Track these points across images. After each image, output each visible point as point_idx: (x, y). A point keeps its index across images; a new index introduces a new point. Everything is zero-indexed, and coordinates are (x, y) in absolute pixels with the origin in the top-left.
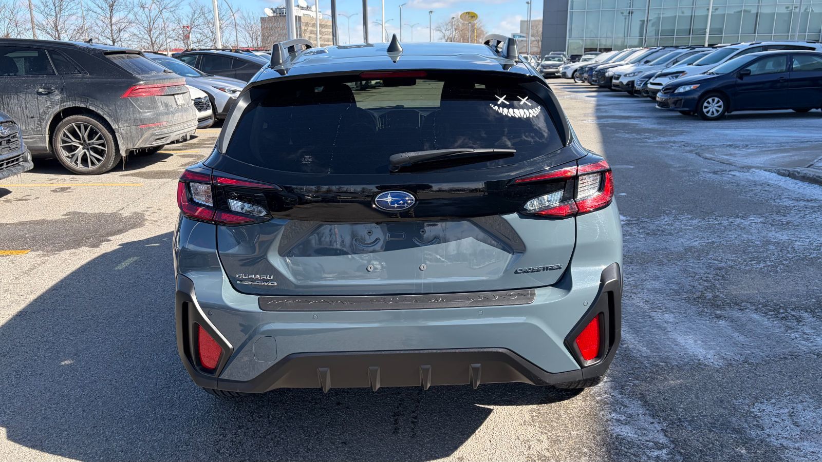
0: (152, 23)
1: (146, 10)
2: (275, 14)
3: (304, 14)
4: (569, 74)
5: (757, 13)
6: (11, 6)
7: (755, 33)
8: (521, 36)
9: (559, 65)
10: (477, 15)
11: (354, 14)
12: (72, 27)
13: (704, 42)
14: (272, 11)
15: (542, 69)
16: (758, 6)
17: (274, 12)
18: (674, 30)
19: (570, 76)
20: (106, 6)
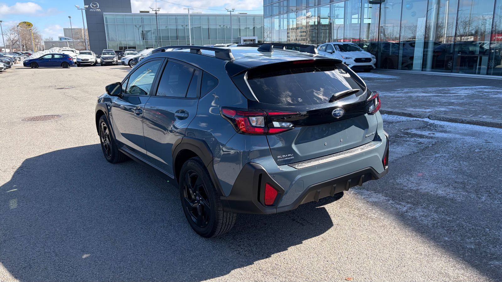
4: (127, 63)
5: (209, 28)
7: (209, 39)
8: (65, 39)
9: (114, 57)
10: (32, 24)
13: (190, 43)
15: (103, 60)
16: (208, 25)
18: (169, 36)
19: (127, 64)
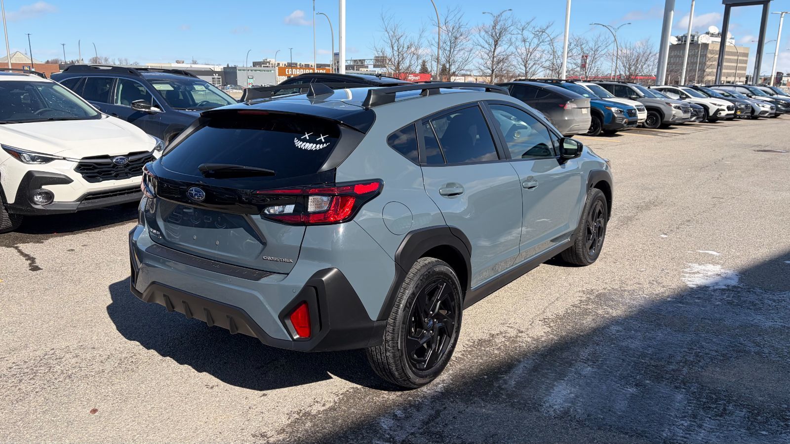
0: (529, 55)
1: (527, 44)
2: (680, 42)
3: (713, 42)
6: (416, 44)
11: (772, 41)
12: (461, 60)
14: (677, 39)
17: (679, 40)
20: (492, 41)
